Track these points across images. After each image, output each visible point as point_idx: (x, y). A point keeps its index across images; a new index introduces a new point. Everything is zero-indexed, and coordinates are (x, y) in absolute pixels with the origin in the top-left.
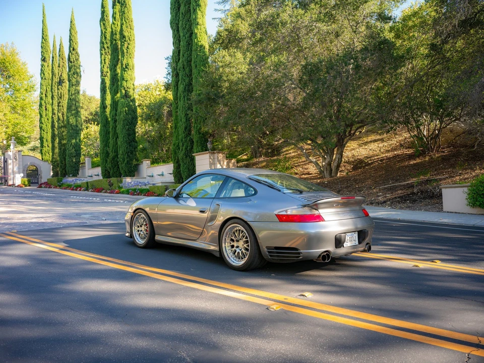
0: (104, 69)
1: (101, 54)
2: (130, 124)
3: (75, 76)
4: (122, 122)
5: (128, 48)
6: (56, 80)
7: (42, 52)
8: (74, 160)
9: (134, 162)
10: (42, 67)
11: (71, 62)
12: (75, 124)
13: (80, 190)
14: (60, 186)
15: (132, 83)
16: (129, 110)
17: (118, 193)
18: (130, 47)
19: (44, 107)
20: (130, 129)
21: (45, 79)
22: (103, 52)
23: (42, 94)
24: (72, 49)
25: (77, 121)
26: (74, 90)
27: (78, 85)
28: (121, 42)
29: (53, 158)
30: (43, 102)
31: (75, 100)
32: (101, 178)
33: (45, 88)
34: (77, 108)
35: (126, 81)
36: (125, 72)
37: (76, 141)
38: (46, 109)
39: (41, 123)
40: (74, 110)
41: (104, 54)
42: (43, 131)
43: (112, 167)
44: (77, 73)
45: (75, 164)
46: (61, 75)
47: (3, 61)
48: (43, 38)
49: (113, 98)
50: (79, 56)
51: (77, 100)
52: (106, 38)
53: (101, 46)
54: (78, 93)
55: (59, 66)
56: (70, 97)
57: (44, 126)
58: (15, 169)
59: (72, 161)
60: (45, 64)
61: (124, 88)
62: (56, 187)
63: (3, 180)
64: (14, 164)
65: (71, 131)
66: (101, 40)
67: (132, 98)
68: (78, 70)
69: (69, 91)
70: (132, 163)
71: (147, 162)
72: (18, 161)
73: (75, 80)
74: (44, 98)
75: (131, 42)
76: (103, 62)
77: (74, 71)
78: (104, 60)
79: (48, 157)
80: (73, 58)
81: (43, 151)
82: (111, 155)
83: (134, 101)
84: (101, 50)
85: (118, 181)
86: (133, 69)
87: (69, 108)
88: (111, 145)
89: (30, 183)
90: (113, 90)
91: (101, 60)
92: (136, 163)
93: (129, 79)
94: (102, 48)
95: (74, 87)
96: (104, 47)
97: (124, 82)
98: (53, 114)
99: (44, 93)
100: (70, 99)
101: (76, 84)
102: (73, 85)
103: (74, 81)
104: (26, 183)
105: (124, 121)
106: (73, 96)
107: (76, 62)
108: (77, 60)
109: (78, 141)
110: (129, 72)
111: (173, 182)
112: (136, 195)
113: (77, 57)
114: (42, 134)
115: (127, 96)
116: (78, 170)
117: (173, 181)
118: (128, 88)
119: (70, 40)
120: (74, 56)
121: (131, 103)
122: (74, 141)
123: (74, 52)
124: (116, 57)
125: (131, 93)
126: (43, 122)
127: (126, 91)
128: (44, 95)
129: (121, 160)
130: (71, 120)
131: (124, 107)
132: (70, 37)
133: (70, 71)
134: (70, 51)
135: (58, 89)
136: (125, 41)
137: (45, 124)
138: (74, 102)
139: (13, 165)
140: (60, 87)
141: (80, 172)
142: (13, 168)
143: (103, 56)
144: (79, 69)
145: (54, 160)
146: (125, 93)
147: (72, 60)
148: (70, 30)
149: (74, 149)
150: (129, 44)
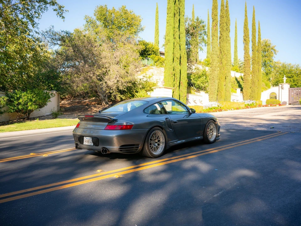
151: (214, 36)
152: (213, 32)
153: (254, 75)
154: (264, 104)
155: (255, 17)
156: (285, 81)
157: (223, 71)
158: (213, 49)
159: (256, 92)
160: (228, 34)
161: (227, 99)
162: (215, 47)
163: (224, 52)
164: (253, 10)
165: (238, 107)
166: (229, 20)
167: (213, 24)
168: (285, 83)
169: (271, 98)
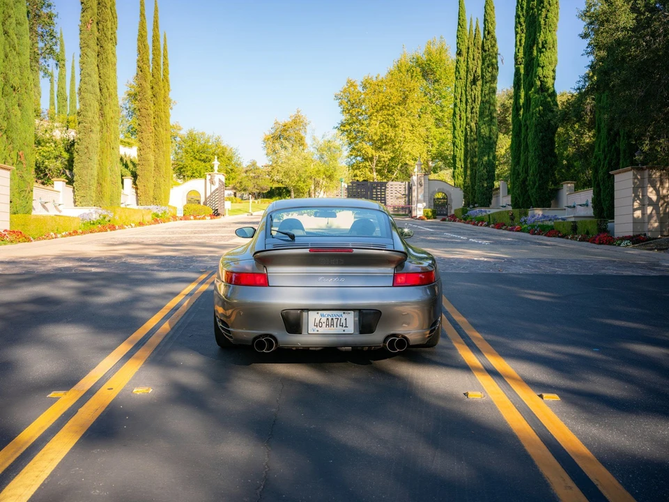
0: (520, 54)
1: (517, 33)
2: (546, 131)
3: (490, 70)
4: (533, 129)
5: (546, 17)
6: (471, 78)
7: (457, 43)
8: (485, 185)
9: (551, 186)
10: (457, 63)
11: (485, 51)
12: (487, 135)
13: (481, 225)
14: (465, 219)
15: (551, 68)
16: (544, 110)
17: (518, 231)
18: (549, 14)
19: (458, 117)
20: (545, 138)
21: (460, 78)
22: (519, 30)
23: (456, 99)
24: (488, 32)
25: (490, 131)
26: (488, 88)
27: (494, 81)
28: (538, 10)
29: (465, 182)
30: (457, 110)
31: (488, 102)
32: (510, 208)
33: (459, 90)
34: (491, 114)
35: (542, 67)
36: (542, 54)
37: (488, 159)
38: (460, 119)
39: (455, 137)
40: (488, 116)
41: (520, 32)
42: (457, 147)
43: (522, 193)
44: (492, 65)
45: (487, 189)
46: (476, 71)
47: (428, 62)
48: (459, 24)
49: (526, 95)
50: (495, 41)
51: (492, 101)
52: (522, 8)
53: (516, 22)
54: (494, 92)
55: (474, 60)
56: (483, 99)
57: (457, 141)
58: (420, 197)
59: (483, 186)
60: (462, 59)
61: (540, 78)
62: (460, 221)
63: (407, 210)
64: (419, 191)
65: (482, 146)
66: (517, 13)
67: (550, 91)
68: (494, 60)
69: (482, 91)
70: (547, 188)
71: (569, 185)
72: (423, 187)
73: (490, 75)
74: (459, 105)
75: (552, 8)
76: (518, 43)
77: (488, 62)
78: (520, 40)
79: (460, 180)
80: (488, 45)
81: (456, 174)
82: (522, 176)
83: (553, 94)
84: (516, 27)
85: (520, 214)
86: (553, 47)
87: (481, 114)
88: (522, 163)
89: (435, 214)
90: (527, 83)
91: (516, 42)
92: (553, 187)
93: (546, 63)
94: (518, 23)
95: (488, 85)
96: (520, 23)
97: (540, 69)
98: (467, 124)
99: (459, 97)
100: (482, 102)
101: (490, 81)
102: (486, 83)
103: (488, 76)
104: (430, 214)
105: (536, 126)
106: (487, 97)
107: (491, 50)
108: (493, 46)
109: (491, 158)
110: (548, 53)
111: (593, 217)
112: (535, 234)
113: (493, 42)
114: (455, 152)
115: (543, 88)
116: (490, 199)
117: (592, 215)
118: (544, 77)
119: (485, 20)
120: (489, 42)
121: (549, 99)
122: (486, 158)
123: (489, 37)
124: (533, 34)
125: (549, 85)
126: (457, 135)
127: (541, 81)
128: (459, 100)
129: (531, 183)
130: (482, 131)
131: (537, 106)
132: (485, 15)
133: (483, 64)
134: (484, 37)
135: (472, 90)
136: (543, 7)
137: (459, 138)
138: (487, 106)
139: (417, 192)
140: (474, 87)
141: (493, 201)
142: (417, 196)
143: (518, 36)
144: (496, 58)
145: (466, 185)
146: (541, 85)
147: (486, 48)
148: (485, 7)
149: (485, 169)
150: (548, 11)
151: (88, 46)
152: (86, 36)
153: (157, 151)
154: (180, 214)
155: (159, 22)
156: (216, 168)
157: (107, 134)
158: (86, 79)
159: (162, 189)
160: (114, 48)
161: (114, 201)
162: (89, 75)
163: (108, 89)
164: (154, 5)
165: (142, 221)
166: (115, 15)
167: (83, 17)
168: (216, 172)
169: (189, 201)
